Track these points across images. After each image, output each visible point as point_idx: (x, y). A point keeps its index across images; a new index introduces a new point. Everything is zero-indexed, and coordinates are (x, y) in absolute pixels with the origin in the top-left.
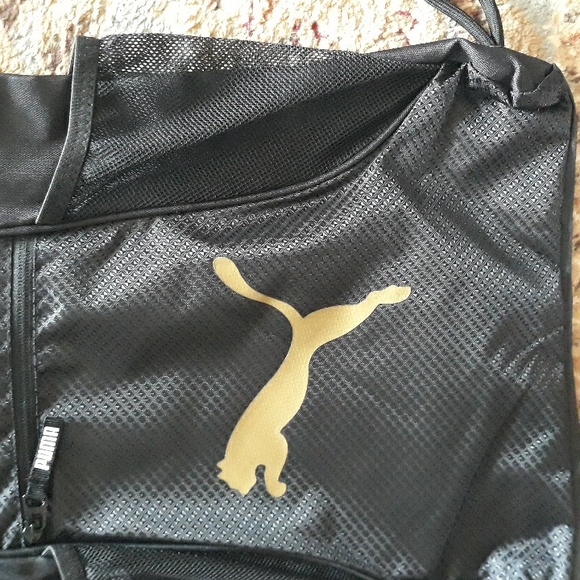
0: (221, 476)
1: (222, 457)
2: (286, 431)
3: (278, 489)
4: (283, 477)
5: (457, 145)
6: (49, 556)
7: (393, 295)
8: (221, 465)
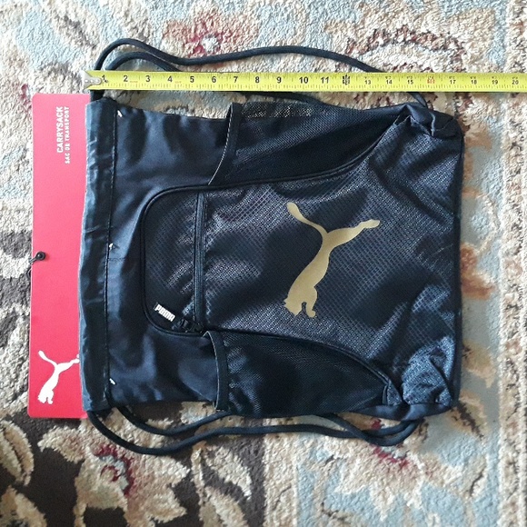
0: (285, 306)
1: (286, 297)
2: (317, 287)
3: (312, 314)
4: (314, 308)
5: (405, 154)
6: (208, 337)
7: (371, 224)
8: (286, 301)
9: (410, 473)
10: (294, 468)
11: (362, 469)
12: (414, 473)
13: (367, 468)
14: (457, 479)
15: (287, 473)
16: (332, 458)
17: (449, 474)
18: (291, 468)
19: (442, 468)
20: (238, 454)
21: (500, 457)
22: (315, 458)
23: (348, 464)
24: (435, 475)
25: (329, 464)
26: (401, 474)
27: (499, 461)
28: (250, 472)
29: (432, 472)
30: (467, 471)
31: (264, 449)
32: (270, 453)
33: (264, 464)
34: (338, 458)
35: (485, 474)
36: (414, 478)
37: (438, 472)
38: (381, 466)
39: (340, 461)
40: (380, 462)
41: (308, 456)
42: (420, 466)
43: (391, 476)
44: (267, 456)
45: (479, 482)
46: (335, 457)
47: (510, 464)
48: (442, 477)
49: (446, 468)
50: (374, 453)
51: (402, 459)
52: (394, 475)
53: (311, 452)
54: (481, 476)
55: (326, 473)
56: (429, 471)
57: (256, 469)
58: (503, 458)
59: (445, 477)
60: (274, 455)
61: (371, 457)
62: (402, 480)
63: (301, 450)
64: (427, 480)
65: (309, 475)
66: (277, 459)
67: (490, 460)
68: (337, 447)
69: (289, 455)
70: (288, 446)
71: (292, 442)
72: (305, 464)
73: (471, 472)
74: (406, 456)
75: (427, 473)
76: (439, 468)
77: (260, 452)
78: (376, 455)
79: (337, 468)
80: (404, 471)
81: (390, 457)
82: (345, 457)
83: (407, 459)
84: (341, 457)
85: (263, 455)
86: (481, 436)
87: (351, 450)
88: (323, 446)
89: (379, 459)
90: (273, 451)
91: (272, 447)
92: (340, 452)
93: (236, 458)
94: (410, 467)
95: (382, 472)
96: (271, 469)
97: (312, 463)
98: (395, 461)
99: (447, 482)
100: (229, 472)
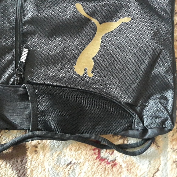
0: (74, 70)
9: (118, 170)
10: (46, 170)
11: (89, 169)
12: (120, 170)
13: (92, 168)
14: (144, 173)
15: (42, 174)
16: (71, 163)
17: (140, 170)
18: (44, 170)
19: (136, 166)
20: (10, 163)
21: (168, 159)
22: (60, 163)
23: (81, 166)
24: (132, 171)
25: (69, 167)
26: (113, 171)
27: (168, 161)
28: (18, 174)
29: (131, 169)
30: (150, 168)
31: (27, 159)
32: (31, 161)
33: (27, 169)
34: (75, 163)
35: (160, 169)
36: (120, 173)
37: (134, 169)
38: (100, 167)
39: (76, 165)
40: (100, 164)
41: (55, 162)
42: (124, 165)
43: (107, 173)
44: (29, 163)
45: (157, 174)
46: (73, 162)
47: (174, 162)
48: (136, 172)
49: (138, 166)
50: (96, 159)
51: (113, 162)
52: (109, 172)
53: (58, 160)
54: (158, 170)
55: (67, 173)
56: (129, 168)
57: (21, 171)
58: (170, 159)
59: (138, 172)
60: (33, 163)
61: (95, 161)
62: (113, 175)
63: (51, 159)
64: (128, 174)
65: (56, 175)
66: (36, 165)
67: (163, 160)
68: (74, 156)
69: (43, 162)
70: (43, 156)
71: (45, 154)
72: (53, 167)
73: (153, 168)
74: (115, 160)
75: (127, 170)
76: (134, 166)
77: (24, 161)
78: (98, 160)
79: (74, 169)
80: (114, 169)
81: (106, 160)
82: (79, 162)
83: (116, 161)
84: (76, 162)
85: (26, 163)
86: (158, 146)
87: (83, 157)
88: (65, 156)
89: (100, 162)
90: (33, 160)
91: (32, 158)
92: (76, 159)
93: (8, 165)
94: (118, 166)
95: (101, 170)
96: (32, 172)
97: (58, 167)
98: (109, 163)
99: (139, 175)
100: (3, 174)
